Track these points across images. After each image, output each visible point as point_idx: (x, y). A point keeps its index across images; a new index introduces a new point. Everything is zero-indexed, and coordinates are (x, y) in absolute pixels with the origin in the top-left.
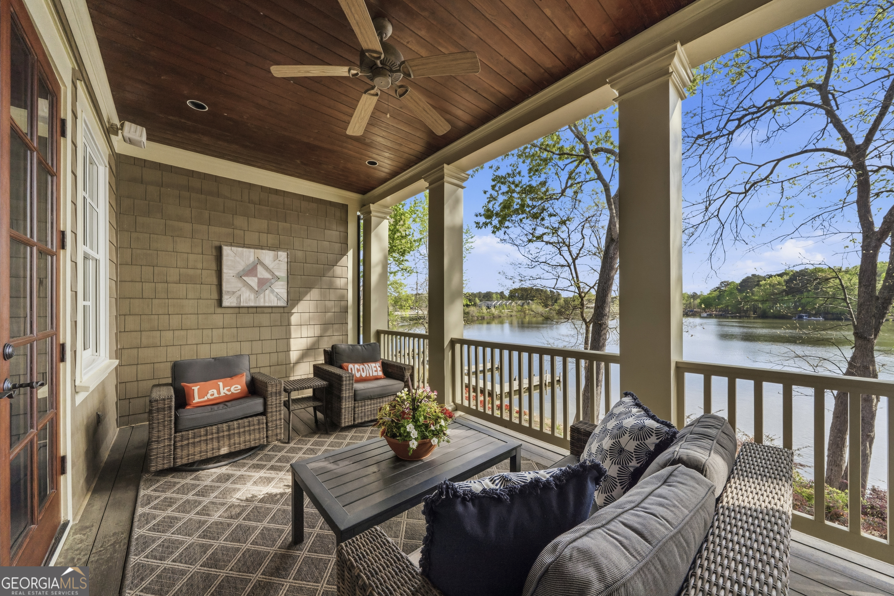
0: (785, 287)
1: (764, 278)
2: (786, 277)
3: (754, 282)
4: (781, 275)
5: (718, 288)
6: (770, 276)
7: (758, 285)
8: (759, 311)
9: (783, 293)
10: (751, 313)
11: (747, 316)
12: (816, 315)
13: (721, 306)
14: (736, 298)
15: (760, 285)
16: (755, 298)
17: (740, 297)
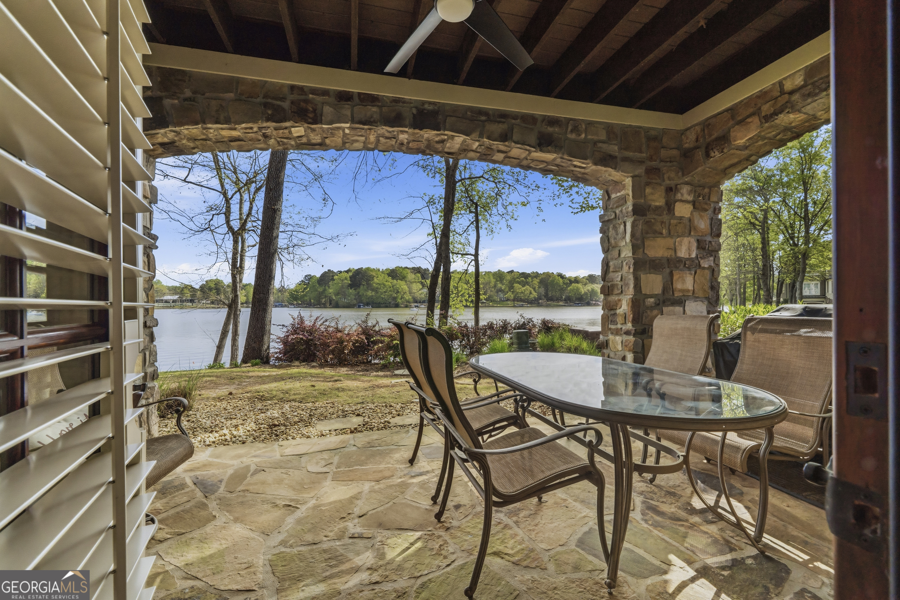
0: (350, 282)
1: (336, 274)
2: (350, 274)
3: (330, 276)
4: (347, 272)
5: (302, 281)
6: (341, 272)
7: (333, 280)
8: (333, 302)
9: (348, 286)
10: (328, 305)
11: (325, 307)
12: (368, 304)
13: (306, 298)
14: (317, 291)
15: (334, 280)
16: (331, 291)
17: (321, 289)
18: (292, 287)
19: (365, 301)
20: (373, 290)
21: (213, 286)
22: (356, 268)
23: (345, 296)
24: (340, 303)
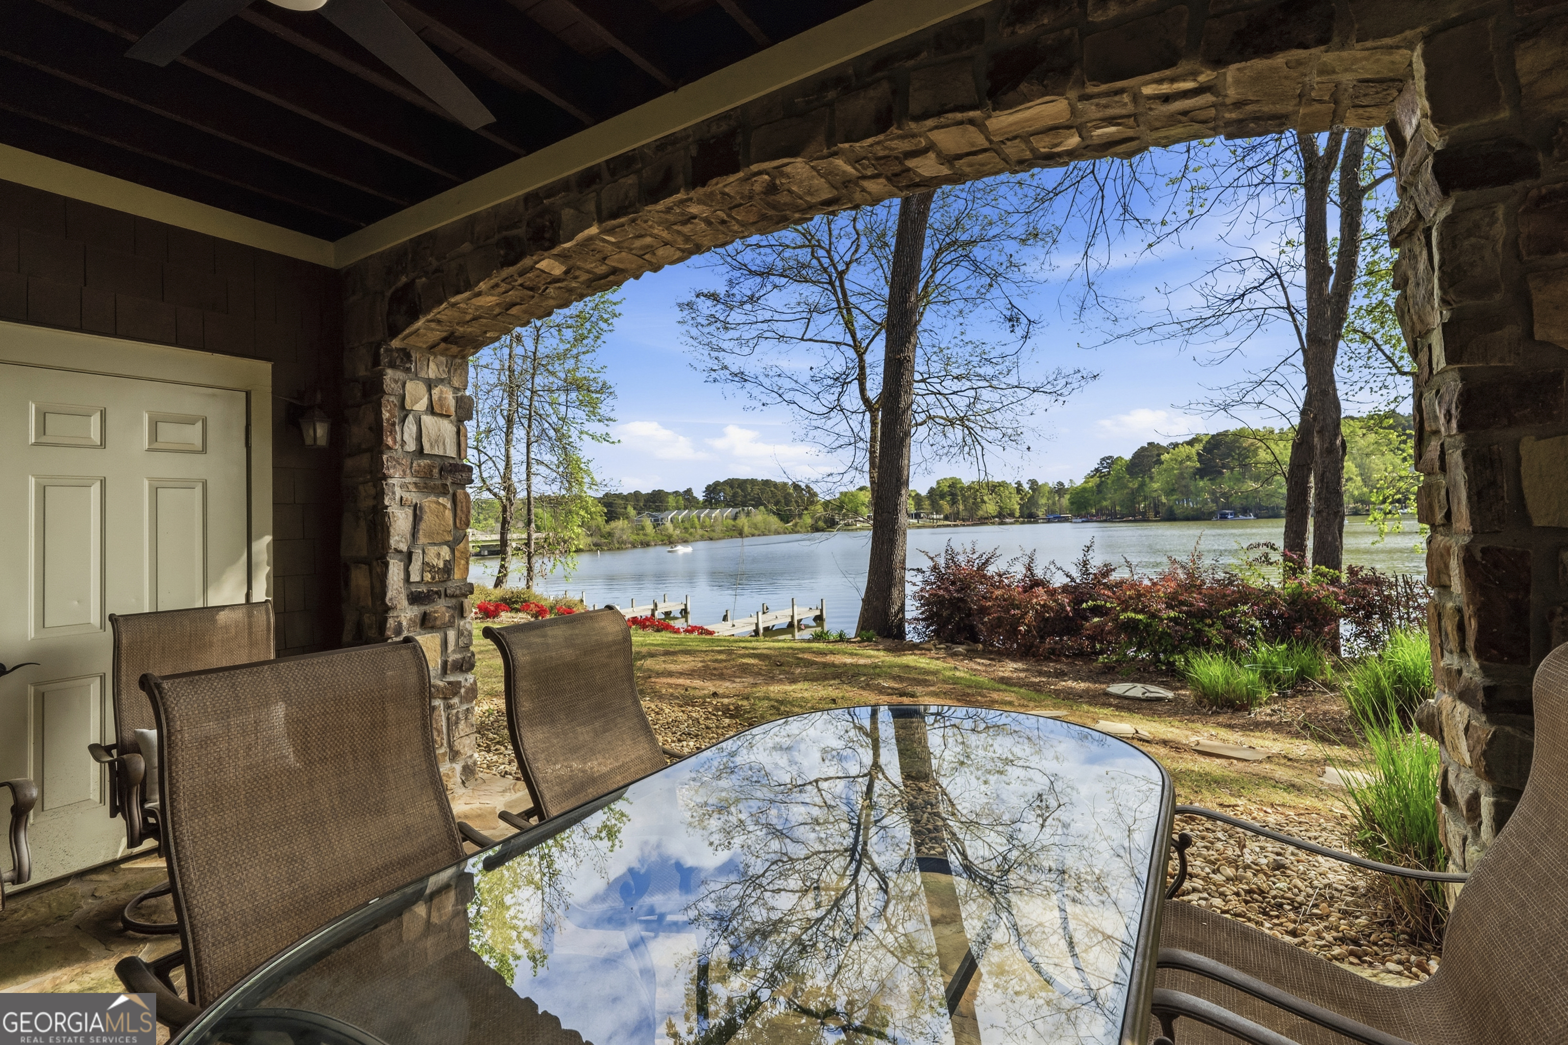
0: (1198, 465)
1: (1166, 450)
2: (1198, 447)
3: (1152, 456)
4: (1191, 443)
5: (1097, 470)
6: (1176, 445)
7: (1159, 462)
8: (1162, 510)
9: (1195, 474)
10: (1151, 515)
11: (1145, 519)
12: (1245, 511)
13: (1104, 503)
14: (1126, 487)
15: (1162, 463)
16: (1156, 486)
17: (1134, 485)
18: (1079, 482)
19: (1237, 503)
20: (1256, 478)
21: (946, 489)
22: (1213, 432)
23: (1187, 493)
24: (1178, 511)
